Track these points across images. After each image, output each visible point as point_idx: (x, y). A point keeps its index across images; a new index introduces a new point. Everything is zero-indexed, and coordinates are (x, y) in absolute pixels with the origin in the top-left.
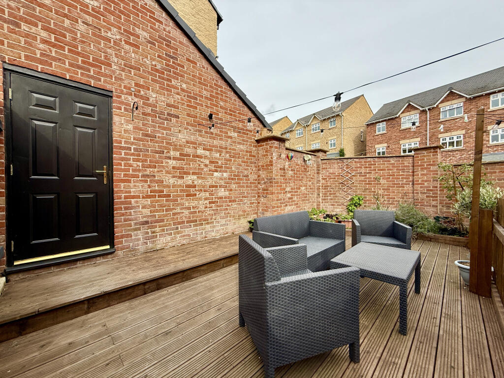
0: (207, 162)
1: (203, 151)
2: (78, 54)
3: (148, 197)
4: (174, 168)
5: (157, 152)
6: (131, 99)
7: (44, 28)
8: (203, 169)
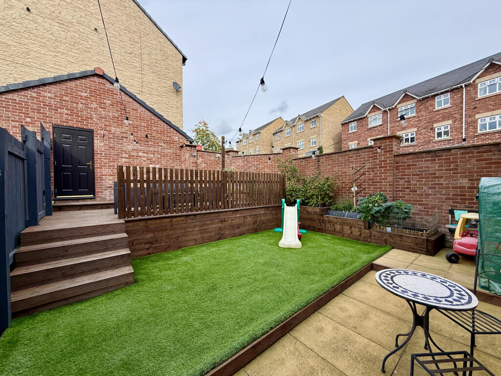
0: (145, 159)
1: (142, 154)
2: (79, 116)
3: (111, 175)
4: (125, 162)
5: (115, 155)
6: (102, 132)
7: (66, 109)
8: (142, 163)
